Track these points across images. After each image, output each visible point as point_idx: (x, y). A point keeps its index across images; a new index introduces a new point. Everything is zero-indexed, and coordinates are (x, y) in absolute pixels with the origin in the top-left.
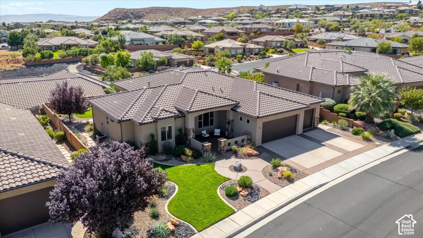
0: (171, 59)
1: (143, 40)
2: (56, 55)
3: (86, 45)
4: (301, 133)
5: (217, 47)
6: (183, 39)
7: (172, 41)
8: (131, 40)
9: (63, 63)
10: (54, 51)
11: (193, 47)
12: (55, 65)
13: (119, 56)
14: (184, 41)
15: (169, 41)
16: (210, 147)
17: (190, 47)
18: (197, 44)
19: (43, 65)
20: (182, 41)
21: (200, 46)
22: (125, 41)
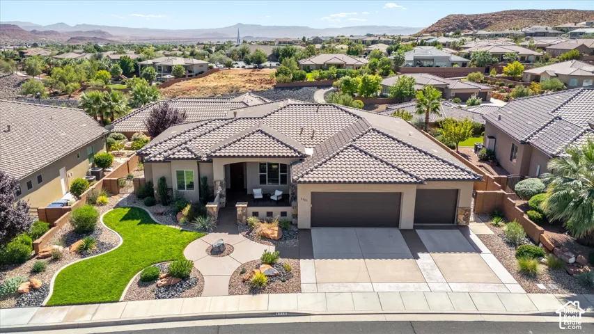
0: (447, 88)
1: (433, 60)
2: (310, 77)
3: (353, 65)
4: (411, 227)
5: (545, 73)
6: (495, 59)
7: (475, 63)
8: (415, 59)
9: (314, 86)
10: (308, 72)
11: (505, 73)
12: (304, 88)
13: (364, 80)
14: (496, 62)
15: (473, 61)
16: (215, 210)
17: (500, 71)
18: (513, 67)
19: (291, 88)
20: (493, 62)
21: (517, 71)
22: (404, 60)
